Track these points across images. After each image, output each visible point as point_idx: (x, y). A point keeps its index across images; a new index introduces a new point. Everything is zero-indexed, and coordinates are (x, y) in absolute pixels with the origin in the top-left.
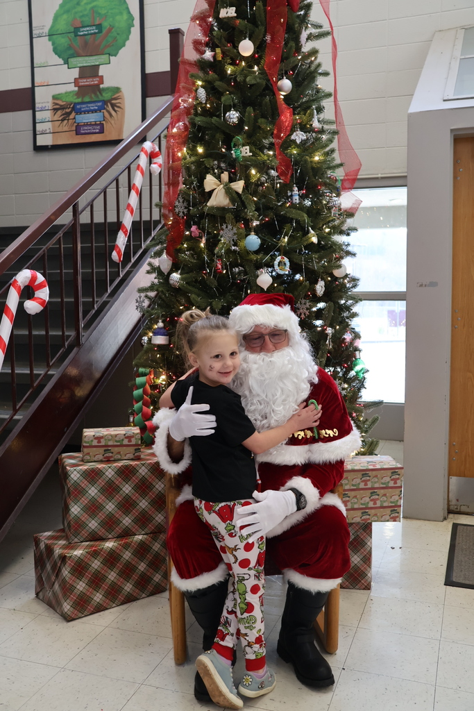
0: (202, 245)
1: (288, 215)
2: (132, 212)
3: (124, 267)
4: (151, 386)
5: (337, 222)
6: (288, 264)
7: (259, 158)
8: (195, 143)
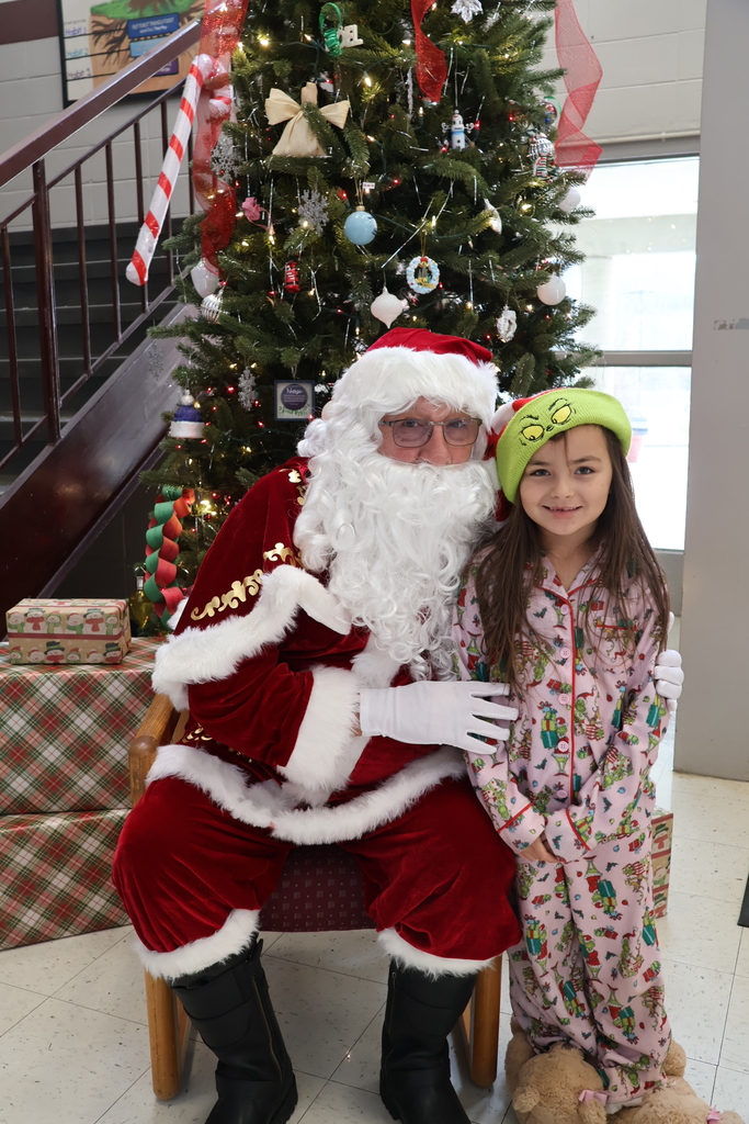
0: (271, 239)
1: (439, 170)
2: (167, 190)
4: (183, 521)
6: (436, 273)
7: (383, 54)
8: (256, 29)
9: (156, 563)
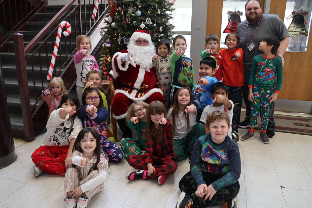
0: (122, 13)
1: (151, 4)
2: (98, 2)
3: (96, 21)
4: (105, 61)
5: (168, 7)
6: (150, 21)
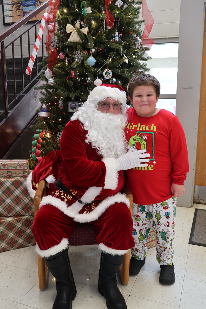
0: (67, 63)
1: (112, 47)
2: (37, 49)
6: (111, 74)
7: (97, 15)
8: (63, 7)
9: (35, 150)
